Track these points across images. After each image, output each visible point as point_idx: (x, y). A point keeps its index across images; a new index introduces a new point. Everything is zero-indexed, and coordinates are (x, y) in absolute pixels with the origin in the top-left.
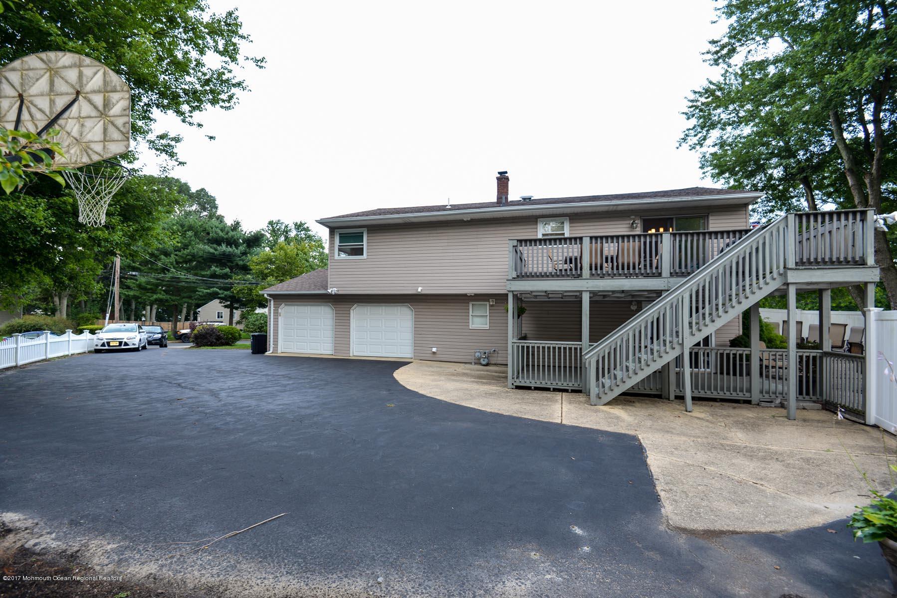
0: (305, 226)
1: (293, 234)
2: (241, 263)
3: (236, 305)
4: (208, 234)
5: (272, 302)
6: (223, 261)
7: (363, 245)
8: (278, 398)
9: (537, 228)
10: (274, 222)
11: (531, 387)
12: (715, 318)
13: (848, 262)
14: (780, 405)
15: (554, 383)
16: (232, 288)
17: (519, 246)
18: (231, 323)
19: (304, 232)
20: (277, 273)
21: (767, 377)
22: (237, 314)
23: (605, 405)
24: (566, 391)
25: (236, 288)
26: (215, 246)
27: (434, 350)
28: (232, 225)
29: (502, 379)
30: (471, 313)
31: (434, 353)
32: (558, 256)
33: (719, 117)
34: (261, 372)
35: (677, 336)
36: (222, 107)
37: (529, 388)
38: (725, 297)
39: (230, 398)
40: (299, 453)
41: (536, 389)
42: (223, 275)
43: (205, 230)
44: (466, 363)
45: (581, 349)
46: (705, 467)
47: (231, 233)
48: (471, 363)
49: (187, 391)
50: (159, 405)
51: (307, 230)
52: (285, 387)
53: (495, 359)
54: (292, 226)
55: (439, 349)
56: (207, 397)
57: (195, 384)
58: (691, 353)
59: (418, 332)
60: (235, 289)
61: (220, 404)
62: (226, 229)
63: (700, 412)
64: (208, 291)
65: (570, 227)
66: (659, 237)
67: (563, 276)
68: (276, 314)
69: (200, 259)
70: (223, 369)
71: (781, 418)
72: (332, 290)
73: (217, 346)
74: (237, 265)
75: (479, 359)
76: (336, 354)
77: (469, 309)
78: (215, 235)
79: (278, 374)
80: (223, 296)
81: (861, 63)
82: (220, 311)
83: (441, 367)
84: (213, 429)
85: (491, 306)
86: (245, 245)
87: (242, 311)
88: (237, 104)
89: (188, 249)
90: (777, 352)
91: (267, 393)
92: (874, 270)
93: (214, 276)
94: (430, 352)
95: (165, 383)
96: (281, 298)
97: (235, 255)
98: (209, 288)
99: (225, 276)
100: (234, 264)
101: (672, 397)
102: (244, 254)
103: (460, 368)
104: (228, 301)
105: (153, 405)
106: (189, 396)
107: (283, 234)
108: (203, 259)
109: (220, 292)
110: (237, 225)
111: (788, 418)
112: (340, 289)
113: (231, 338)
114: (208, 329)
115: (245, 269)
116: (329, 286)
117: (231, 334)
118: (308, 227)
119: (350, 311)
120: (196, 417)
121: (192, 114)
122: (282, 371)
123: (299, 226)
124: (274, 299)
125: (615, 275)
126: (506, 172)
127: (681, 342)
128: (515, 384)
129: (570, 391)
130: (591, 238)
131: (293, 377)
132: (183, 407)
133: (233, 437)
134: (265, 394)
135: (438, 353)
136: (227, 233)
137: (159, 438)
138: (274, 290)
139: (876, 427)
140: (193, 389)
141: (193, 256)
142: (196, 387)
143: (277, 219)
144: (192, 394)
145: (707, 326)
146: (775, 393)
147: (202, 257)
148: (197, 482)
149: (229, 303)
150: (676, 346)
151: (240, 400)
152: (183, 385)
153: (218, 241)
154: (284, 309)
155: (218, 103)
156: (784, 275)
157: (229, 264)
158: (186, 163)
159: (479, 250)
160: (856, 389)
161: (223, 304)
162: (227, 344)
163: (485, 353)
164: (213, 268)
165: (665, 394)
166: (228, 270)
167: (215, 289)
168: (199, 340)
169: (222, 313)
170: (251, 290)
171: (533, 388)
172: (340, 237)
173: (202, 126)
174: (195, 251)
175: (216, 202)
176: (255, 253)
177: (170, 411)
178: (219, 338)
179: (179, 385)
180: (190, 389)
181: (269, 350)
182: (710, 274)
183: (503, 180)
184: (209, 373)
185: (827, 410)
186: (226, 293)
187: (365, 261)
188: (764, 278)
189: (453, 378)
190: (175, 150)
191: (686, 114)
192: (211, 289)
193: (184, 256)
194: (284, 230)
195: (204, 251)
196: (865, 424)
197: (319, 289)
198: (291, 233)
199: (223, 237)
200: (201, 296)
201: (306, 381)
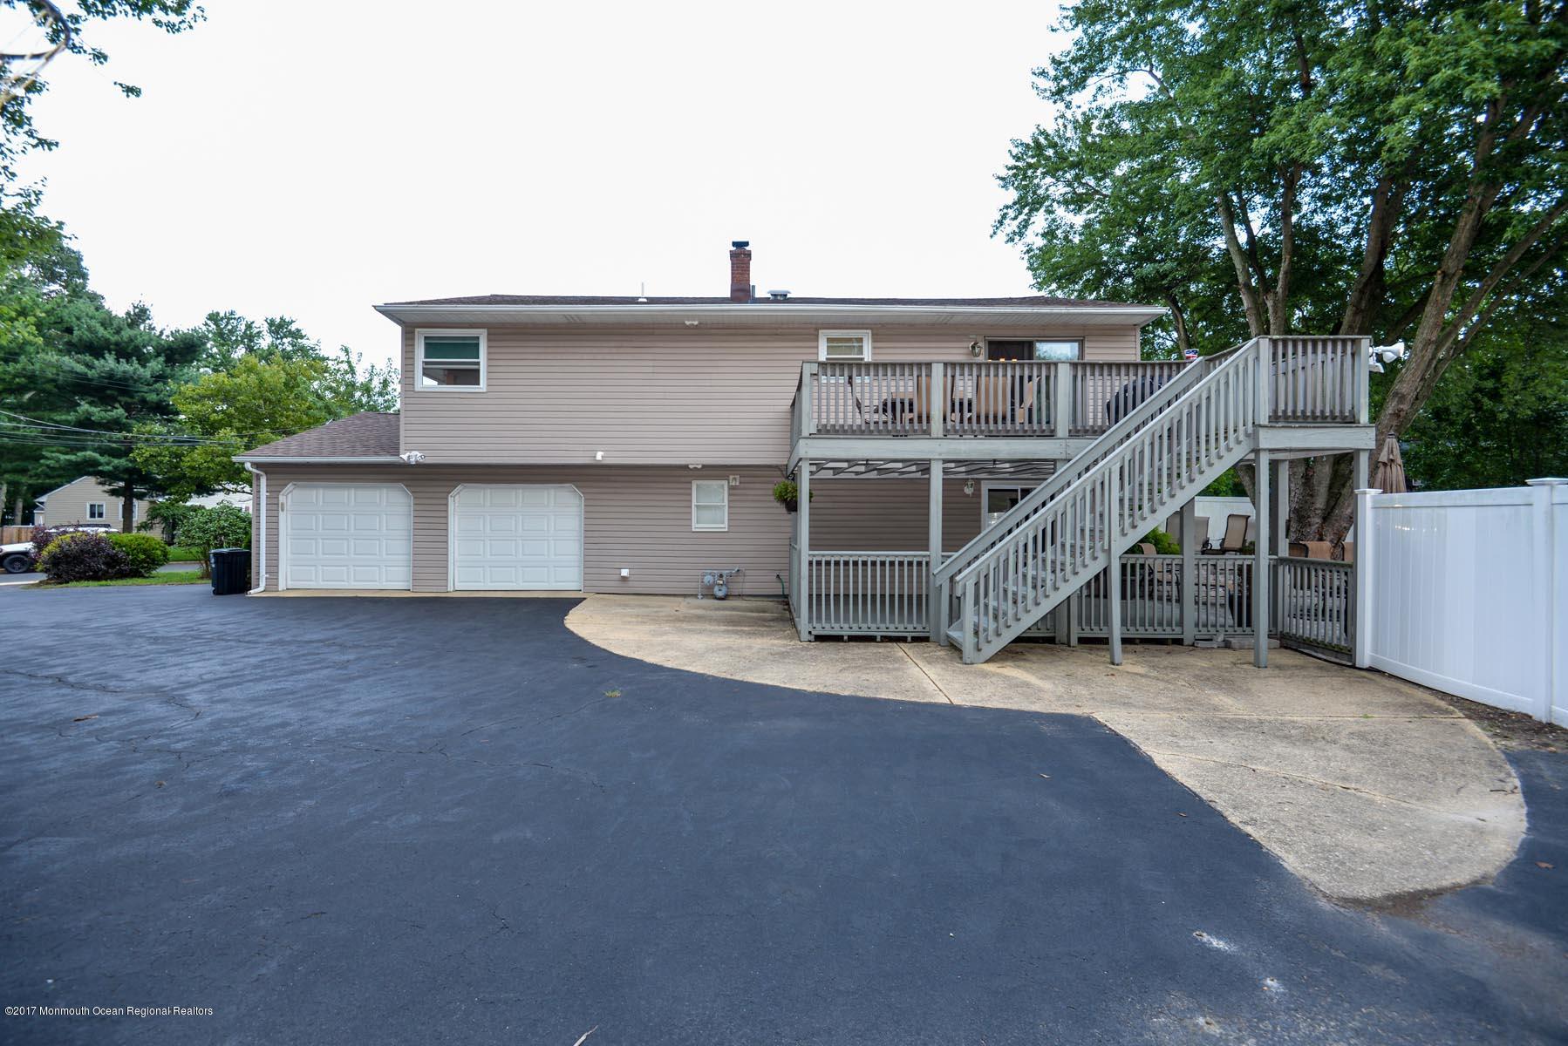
0: (293, 327)
1: (265, 342)
2: (152, 397)
3: (138, 489)
4: (69, 330)
5: (263, 481)
6: (109, 392)
7: (478, 363)
8: (344, 697)
9: (817, 347)
10: (222, 315)
11: (843, 636)
12: (1157, 506)
13: (1334, 418)
14: (1223, 644)
15: (883, 626)
16: (131, 450)
17: (820, 373)
18: (127, 527)
19: (289, 339)
20: (240, 420)
21: (1160, 598)
22: (141, 509)
23: (987, 662)
24: (903, 639)
25: (142, 453)
26: (88, 358)
27: (625, 573)
28: (128, 314)
29: (772, 623)
30: (694, 503)
31: (624, 579)
32: (871, 399)
33: (1047, 189)
34: (265, 636)
35: (1101, 538)
36: (157, 23)
37: (837, 639)
38: (1153, 471)
39: (221, 706)
40: (496, 838)
41: (853, 639)
42: (109, 422)
43: (60, 321)
44: (685, 596)
45: (927, 563)
46: (1254, 767)
47: (127, 333)
48: (695, 596)
49: (91, 694)
50: (26, 741)
51: (297, 335)
52: (346, 668)
53: (740, 585)
54: (261, 325)
55: (633, 572)
56: (155, 708)
57: (104, 675)
58: (1124, 567)
59: (591, 540)
60: (141, 455)
61: (200, 723)
62: (115, 323)
63: (1132, 665)
64: (72, 457)
65: (874, 348)
66: (1053, 368)
67: (871, 432)
68: (275, 507)
69: (49, 386)
70: (161, 633)
71: (1245, 666)
72: (410, 455)
73: (111, 579)
74: (144, 401)
75: (711, 587)
76: (418, 588)
77: (691, 494)
78: (87, 335)
79: (307, 637)
80: (109, 468)
81: (1300, 123)
82: (97, 503)
83: (648, 607)
84: (220, 796)
85: (731, 488)
86: (161, 359)
87: (151, 502)
88: (200, 20)
89: (16, 361)
90: (1209, 559)
91: (311, 687)
92: (1367, 430)
93: (87, 422)
94: (616, 577)
95: (17, 678)
96: (281, 473)
97: (139, 380)
98: (73, 450)
99: (115, 425)
100: (136, 400)
101: (1074, 641)
102: (160, 378)
103: (683, 606)
104: (121, 480)
105: (7, 740)
106: (102, 708)
107: (242, 342)
108: (56, 386)
109: (102, 459)
110: (141, 314)
111: (1257, 664)
112: (427, 453)
113: (144, 561)
114: (86, 543)
115: (163, 410)
116: (402, 447)
117: (145, 551)
118: (298, 330)
119: (447, 499)
120: (155, 766)
121: (77, 26)
122: (315, 632)
123: (279, 328)
124: (266, 474)
125: (965, 431)
126: (747, 244)
127: (1106, 547)
128: (814, 633)
129: (909, 639)
130: (945, 364)
131: (351, 644)
132: (100, 741)
133: (291, 814)
134: (306, 688)
135: (632, 578)
136: (118, 331)
137: (69, 840)
138: (263, 455)
139: (1371, 670)
140: (104, 689)
141: (32, 379)
142: (112, 684)
143: (229, 310)
144: (109, 702)
145: (1145, 519)
146: (1214, 626)
147: (53, 381)
148: (264, 971)
149: (122, 484)
150: (1099, 554)
151: (249, 709)
152: (71, 679)
153: (95, 349)
154: (292, 496)
155: (150, 11)
156: (1254, 436)
157: (124, 399)
158: (57, 144)
159: (714, 383)
160: (1292, 613)
161: (107, 487)
162: (136, 574)
163: (721, 576)
164: (84, 407)
165: (1061, 634)
166: (119, 412)
167: (89, 453)
168: (63, 567)
169: (101, 506)
170: (179, 456)
171: (846, 638)
172: (426, 344)
173: (105, 58)
174: (37, 366)
175: (83, 264)
176: (185, 378)
177: (66, 755)
178: (113, 561)
179: (60, 680)
180: (95, 688)
181: (258, 586)
182: (1151, 432)
183: (741, 255)
184: (129, 645)
185: (1286, 648)
186: (116, 461)
187: (484, 396)
188: (1226, 438)
189: (684, 625)
190: (27, 110)
191: (1002, 179)
192: (79, 454)
193: (8, 377)
194: (245, 333)
195: (59, 367)
196: (1354, 667)
197: (376, 454)
198: (261, 341)
199: (107, 340)
200: (53, 469)
201: (384, 651)
